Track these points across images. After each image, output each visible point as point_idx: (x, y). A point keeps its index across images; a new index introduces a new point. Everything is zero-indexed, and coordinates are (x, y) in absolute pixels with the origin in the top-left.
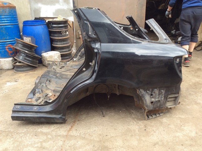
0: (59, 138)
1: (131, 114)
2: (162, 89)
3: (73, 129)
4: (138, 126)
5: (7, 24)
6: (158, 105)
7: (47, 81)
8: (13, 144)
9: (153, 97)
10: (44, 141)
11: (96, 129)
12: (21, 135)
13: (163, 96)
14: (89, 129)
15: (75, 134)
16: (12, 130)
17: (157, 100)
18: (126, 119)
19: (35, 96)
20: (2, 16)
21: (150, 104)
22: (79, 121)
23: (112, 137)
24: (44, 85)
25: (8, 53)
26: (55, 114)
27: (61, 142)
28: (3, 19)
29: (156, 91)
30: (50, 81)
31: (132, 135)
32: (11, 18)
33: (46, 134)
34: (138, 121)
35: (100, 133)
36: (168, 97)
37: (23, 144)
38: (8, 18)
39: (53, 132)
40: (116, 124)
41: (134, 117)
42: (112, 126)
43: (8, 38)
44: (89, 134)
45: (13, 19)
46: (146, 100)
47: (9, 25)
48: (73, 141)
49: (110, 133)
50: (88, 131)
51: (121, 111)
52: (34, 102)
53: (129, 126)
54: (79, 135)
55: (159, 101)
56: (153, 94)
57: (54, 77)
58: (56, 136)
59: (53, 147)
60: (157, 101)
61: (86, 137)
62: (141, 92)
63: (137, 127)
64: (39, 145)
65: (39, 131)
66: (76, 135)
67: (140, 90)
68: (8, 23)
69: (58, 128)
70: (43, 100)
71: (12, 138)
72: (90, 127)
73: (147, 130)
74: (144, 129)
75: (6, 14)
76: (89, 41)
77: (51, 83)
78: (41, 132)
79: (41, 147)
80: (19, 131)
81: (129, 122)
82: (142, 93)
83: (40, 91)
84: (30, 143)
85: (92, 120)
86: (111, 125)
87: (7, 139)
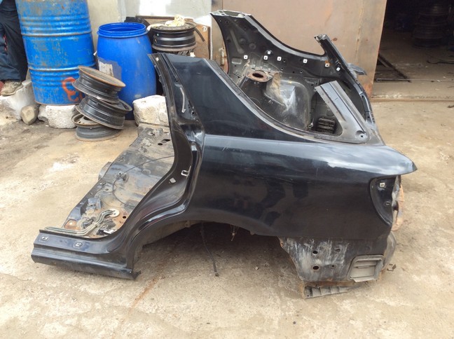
0: (115, 311)
1: (277, 276)
2: (339, 244)
4: (282, 310)
5: (65, 34)
6: (332, 273)
7: (118, 179)
8: (30, 310)
9: (318, 258)
10: (86, 315)
11: (193, 304)
12: (48, 293)
13: (344, 256)
14: (179, 301)
15: (147, 308)
16: (35, 279)
17: (327, 263)
18: (263, 289)
19: (84, 215)
20: (56, 16)
21: (312, 271)
22: (163, 278)
23: (219, 328)
24: (110, 189)
25: (67, 95)
26: (112, 262)
27: (117, 322)
28: (57, 24)
29: (327, 246)
30: (124, 180)
31: (262, 331)
32: (74, 20)
33: (94, 299)
34: (287, 298)
35: (197, 314)
36: (355, 261)
37: (46, 314)
38: (68, 21)
39: (107, 297)
40: (237, 299)
41: (280, 285)
42: (227, 302)
43: (67, 63)
44: (174, 313)
45: (78, 23)
46: (299, 263)
47: (71, 36)
48: (138, 324)
49: (216, 318)
50: (176, 306)
51: (257, 268)
52: (79, 229)
53: (262, 309)
54: (154, 311)
55: (333, 266)
56: (318, 251)
57: (137, 169)
58: (110, 307)
59: (99, 330)
60: (327, 266)
61: (166, 320)
62: (288, 244)
63: (279, 313)
64: (74, 321)
65: (82, 290)
66: (148, 312)
67: (286, 240)
68: (67, 31)
69: (120, 288)
70: (96, 227)
71: (31, 296)
72: (182, 297)
73: (300, 323)
74: (293, 319)
75: (64, 13)
76: (182, 126)
77: (126, 185)
78: (85, 293)
79: (76, 327)
80: (46, 284)
81: (266, 297)
82: (292, 248)
83: (98, 203)
84: (59, 314)
85: (190, 280)
86: (226, 299)
87: (23, 296)
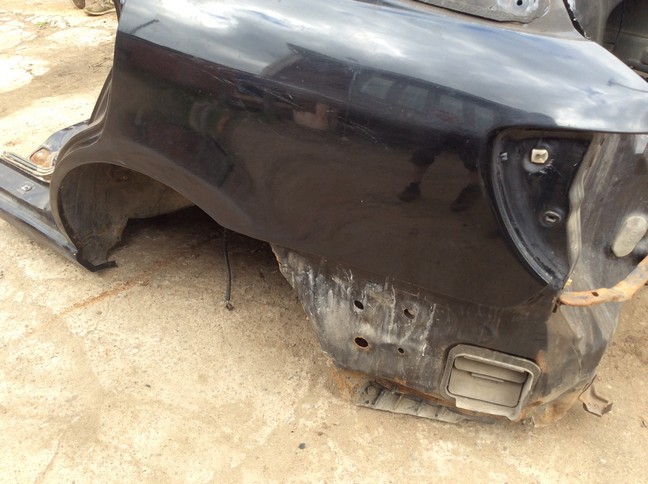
3: (96, 303)
4: (298, 411)
6: (401, 366)
13: (426, 333)
15: (78, 324)
17: (388, 339)
23: (158, 401)
27: (22, 330)
34: (324, 392)
35: (145, 363)
36: (455, 353)
39: (41, 287)
42: (208, 360)
44: (111, 347)
49: (169, 382)
50: (122, 336)
53: (261, 394)
54: (82, 334)
55: (401, 350)
58: (32, 304)
60: (389, 347)
61: (89, 354)
62: (291, 267)
65: (20, 266)
69: (69, 280)
72: (145, 325)
73: (313, 451)
74: (306, 438)
81: (286, 376)
82: (300, 279)
85: (181, 302)
